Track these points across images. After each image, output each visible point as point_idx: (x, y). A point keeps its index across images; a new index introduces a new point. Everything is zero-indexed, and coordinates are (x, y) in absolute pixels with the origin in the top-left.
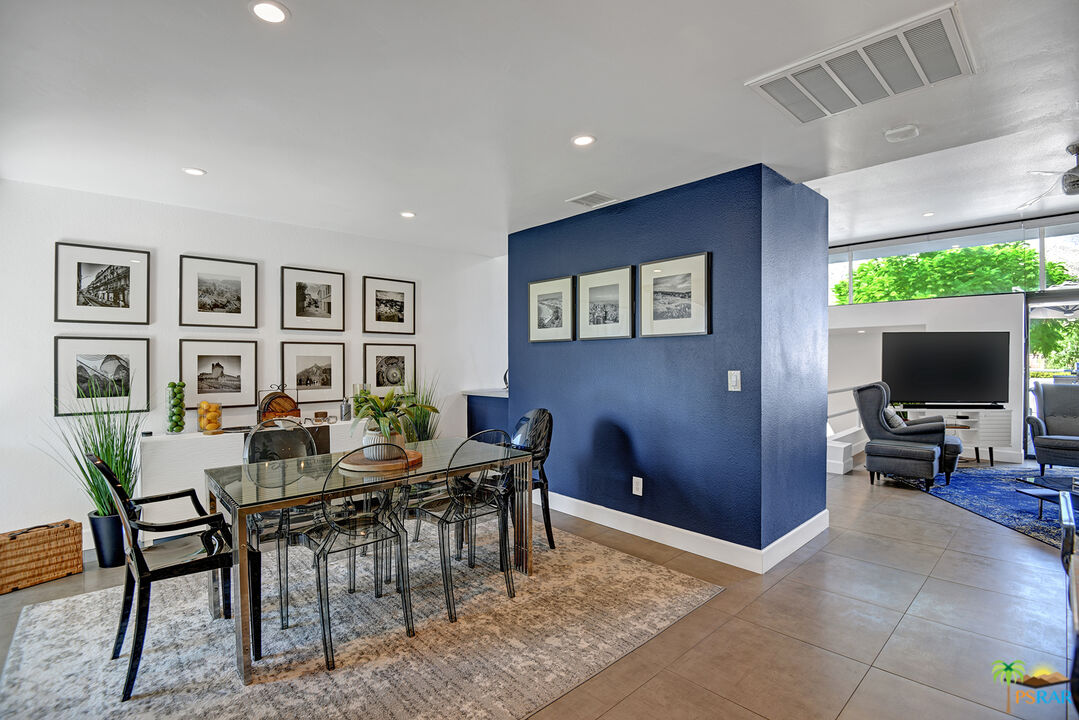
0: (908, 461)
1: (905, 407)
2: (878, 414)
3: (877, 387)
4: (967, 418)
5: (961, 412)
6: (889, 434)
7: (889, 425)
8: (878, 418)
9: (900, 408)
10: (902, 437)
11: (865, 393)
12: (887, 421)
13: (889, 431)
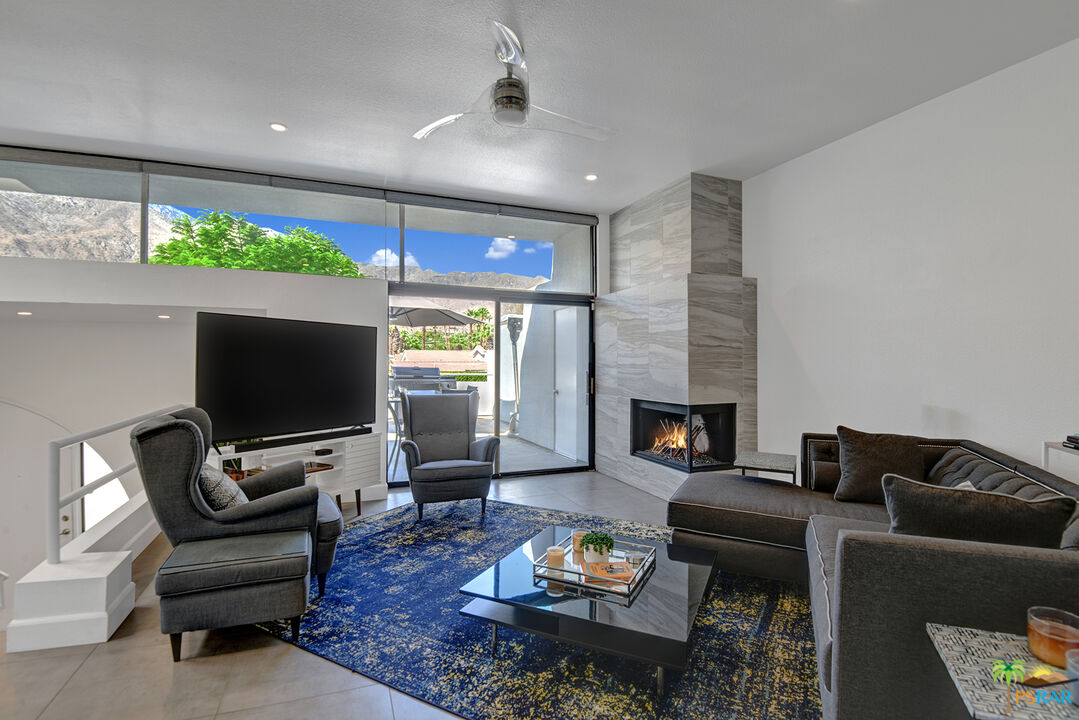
0: (254, 591)
1: (238, 450)
2: (187, 487)
3: (183, 426)
4: (329, 452)
5: (318, 445)
6: (212, 524)
7: (212, 506)
8: (188, 495)
9: (229, 451)
10: (237, 527)
11: (156, 441)
12: (207, 495)
13: (211, 518)
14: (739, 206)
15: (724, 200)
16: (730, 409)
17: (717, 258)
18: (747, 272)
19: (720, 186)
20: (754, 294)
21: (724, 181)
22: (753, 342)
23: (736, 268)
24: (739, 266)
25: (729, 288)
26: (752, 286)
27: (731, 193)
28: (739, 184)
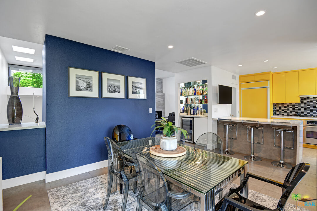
14: (162, 82)
15: (160, 82)
16: (161, 112)
17: (159, 90)
18: (163, 92)
19: (160, 80)
20: (164, 95)
21: (160, 79)
22: (164, 102)
23: (162, 92)
24: (162, 91)
25: (161, 95)
26: (164, 94)
27: (161, 80)
28: (162, 79)
